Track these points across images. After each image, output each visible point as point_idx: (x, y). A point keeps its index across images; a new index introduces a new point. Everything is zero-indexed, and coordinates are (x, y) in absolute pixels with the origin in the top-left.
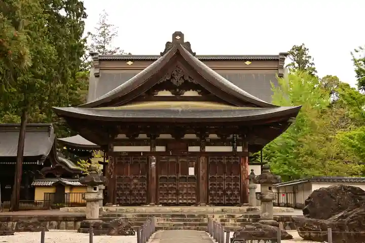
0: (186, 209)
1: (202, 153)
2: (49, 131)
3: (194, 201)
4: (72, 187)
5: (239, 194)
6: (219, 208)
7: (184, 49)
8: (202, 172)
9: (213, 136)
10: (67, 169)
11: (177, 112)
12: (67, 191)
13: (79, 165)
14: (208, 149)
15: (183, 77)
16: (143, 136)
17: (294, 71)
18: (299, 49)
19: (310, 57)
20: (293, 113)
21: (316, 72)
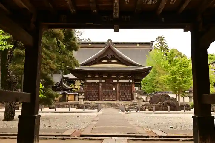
0: (112, 102)
1: (118, 82)
2: (60, 73)
3: (115, 99)
4: (69, 95)
5: (131, 97)
6: (124, 102)
7: (112, 46)
8: (118, 89)
9: (122, 76)
10: (65, 88)
11: (109, 68)
12: (67, 96)
13: (71, 86)
14: (120, 81)
15: (111, 56)
16: (97, 76)
17: (159, 47)
18: (161, 37)
19: (165, 41)
20: (150, 69)
21: (168, 47)
